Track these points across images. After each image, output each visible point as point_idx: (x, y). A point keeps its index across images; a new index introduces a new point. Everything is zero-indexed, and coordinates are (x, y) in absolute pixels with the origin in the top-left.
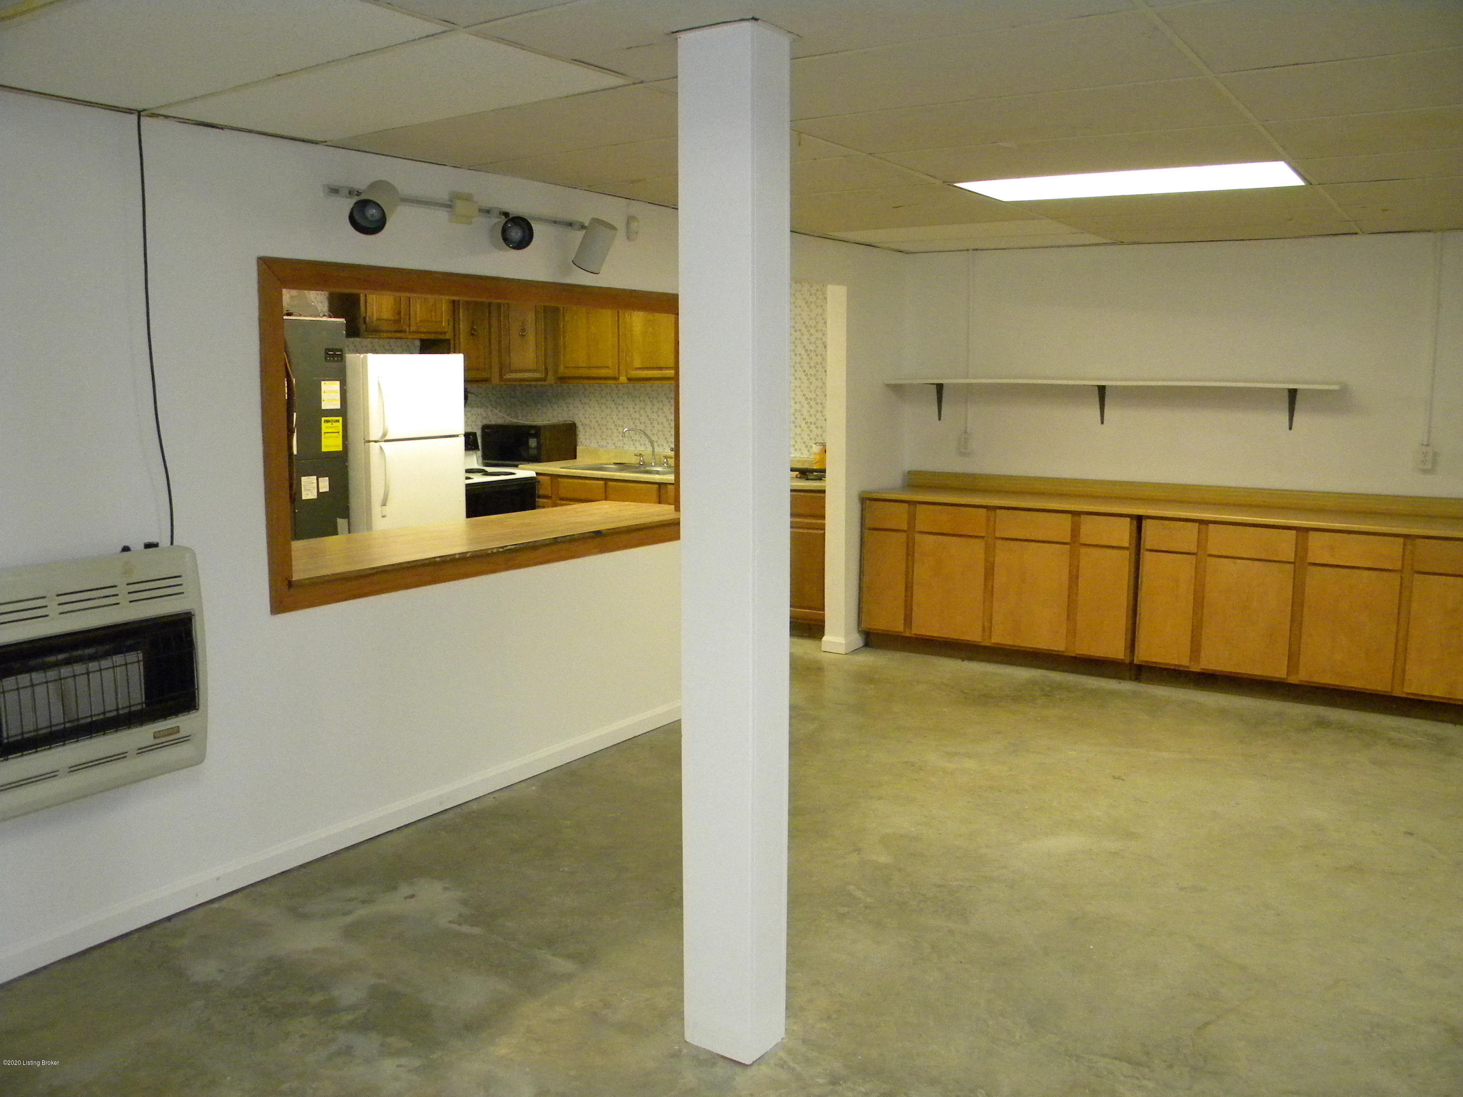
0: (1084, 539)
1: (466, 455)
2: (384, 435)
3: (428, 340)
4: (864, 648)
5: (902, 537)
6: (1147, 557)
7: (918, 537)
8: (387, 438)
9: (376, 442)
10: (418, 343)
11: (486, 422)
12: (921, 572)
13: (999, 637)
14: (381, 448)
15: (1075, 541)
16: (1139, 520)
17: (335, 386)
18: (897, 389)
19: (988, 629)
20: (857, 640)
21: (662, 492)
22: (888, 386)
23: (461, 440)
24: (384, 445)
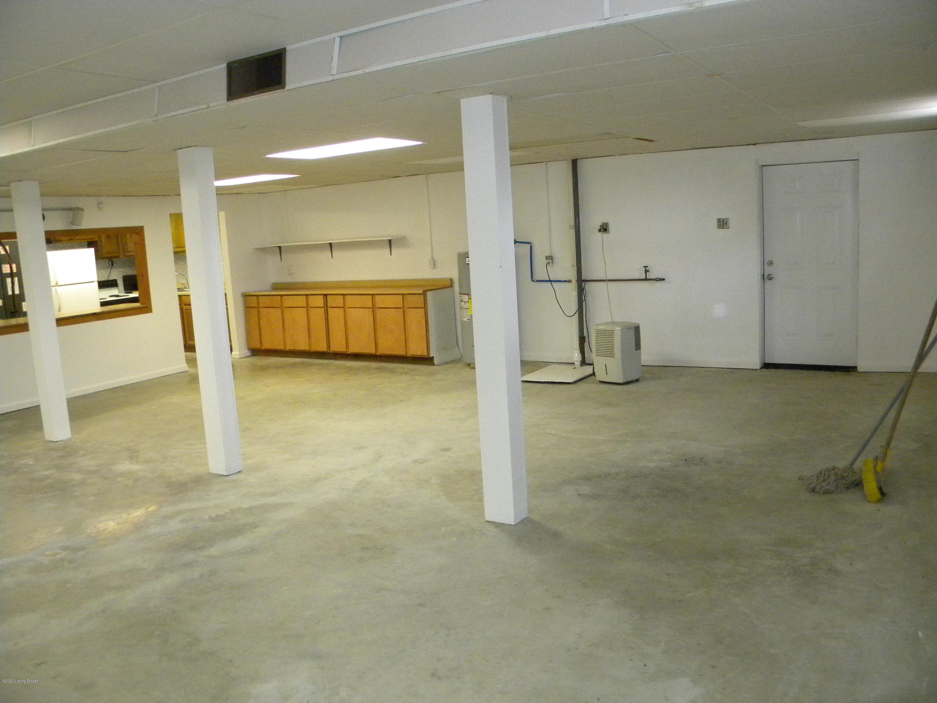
0: (310, 305)
1: (99, 291)
2: (57, 284)
3: (90, 242)
4: (252, 356)
5: (256, 309)
6: (329, 310)
7: (261, 309)
8: (58, 285)
9: (54, 286)
10: (86, 243)
11: (125, 274)
12: (263, 322)
13: (289, 347)
14: (56, 290)
15: (307, 307)
16: (326, 295)
17: (8, 266)
18: (263, 250)
19: (285, 345)
20: (248, 353)
21: (181, 298)
22: (256, 249)
23: (96, 284)
24: (57, 288)
